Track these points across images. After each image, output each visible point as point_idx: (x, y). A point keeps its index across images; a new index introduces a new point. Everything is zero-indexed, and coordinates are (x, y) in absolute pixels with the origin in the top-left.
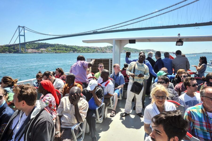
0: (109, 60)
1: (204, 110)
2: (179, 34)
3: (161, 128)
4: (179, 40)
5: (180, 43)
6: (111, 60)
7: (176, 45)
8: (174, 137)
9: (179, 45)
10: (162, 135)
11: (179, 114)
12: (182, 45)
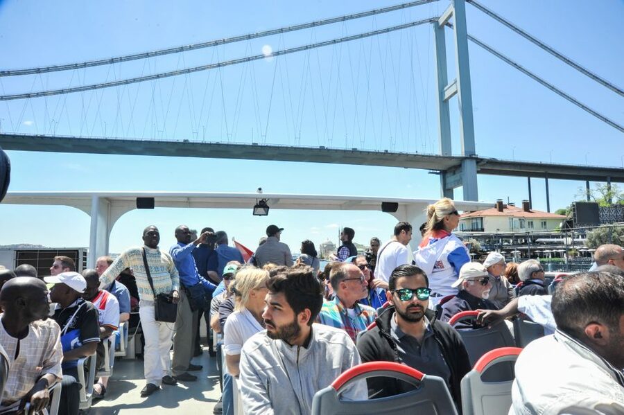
0: (77, 251)
1: (342, 306)
2: (260, 189)
3: (282, 299)
4: (260, 202)
5: (261, 210)
6: (85, 254)
7: (254, 214)
8: (303, 310)
9: (260, 215)
10: (284, 309)
11: (308, 270)
12: (267, 215)
